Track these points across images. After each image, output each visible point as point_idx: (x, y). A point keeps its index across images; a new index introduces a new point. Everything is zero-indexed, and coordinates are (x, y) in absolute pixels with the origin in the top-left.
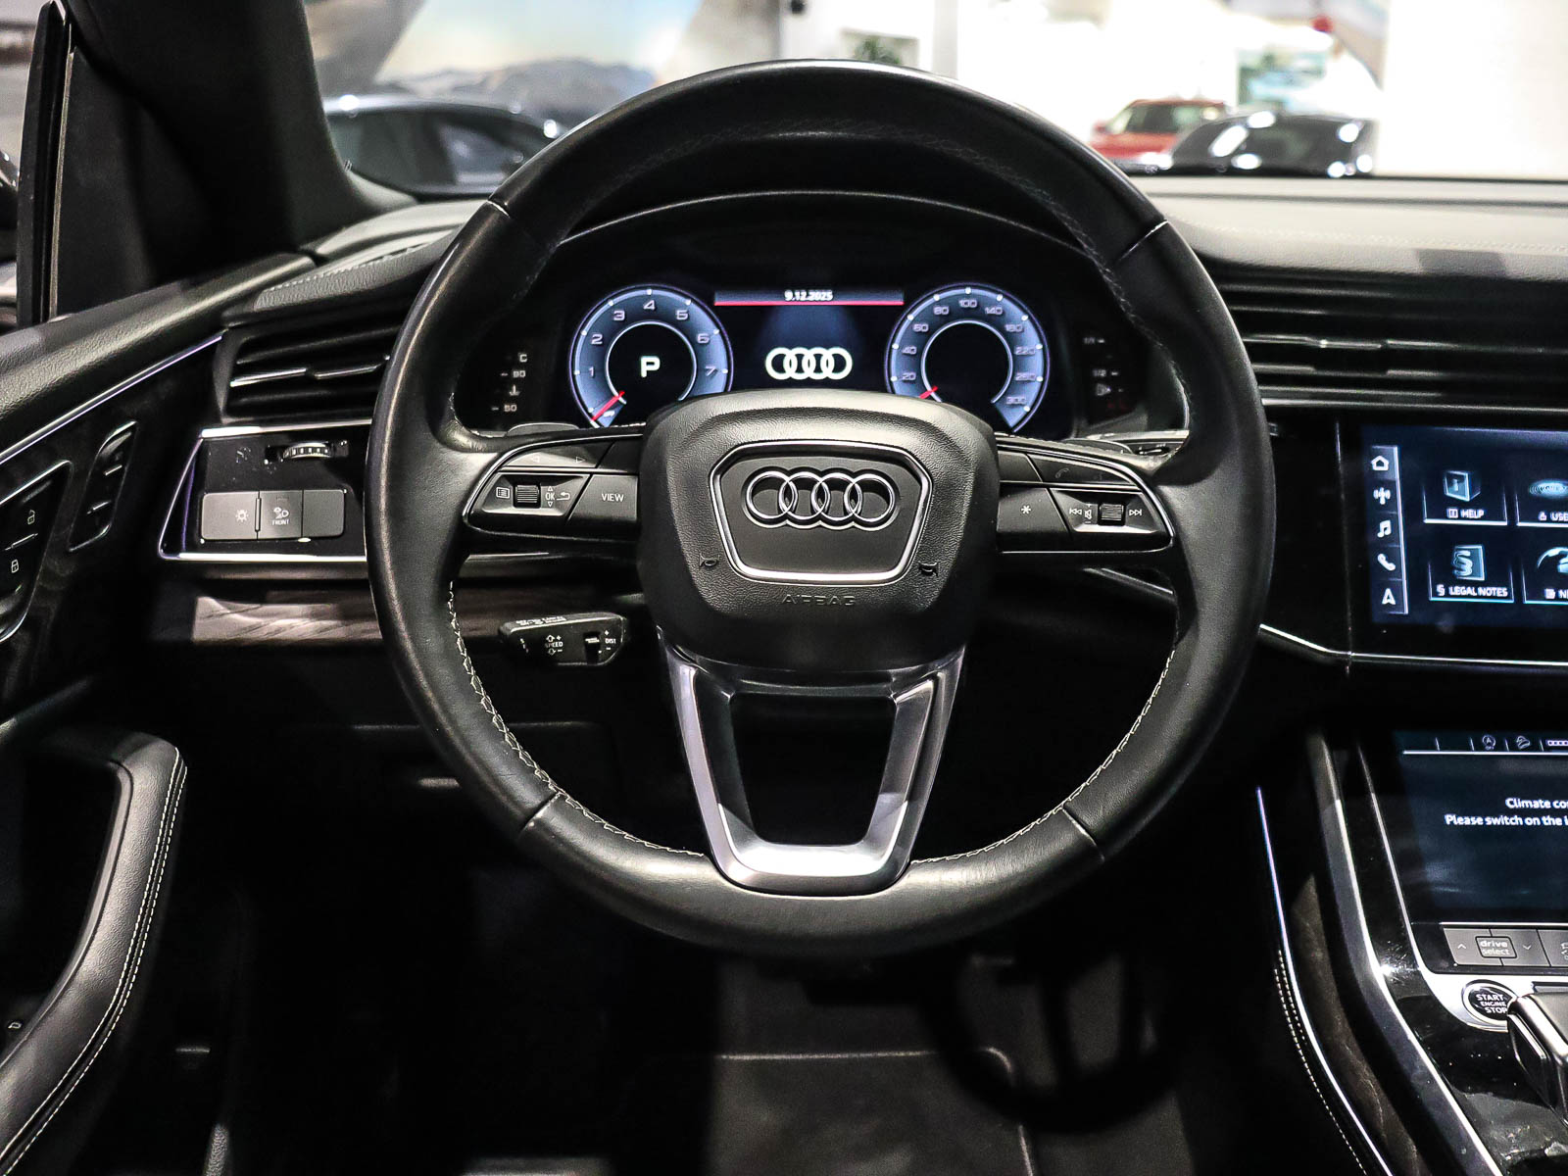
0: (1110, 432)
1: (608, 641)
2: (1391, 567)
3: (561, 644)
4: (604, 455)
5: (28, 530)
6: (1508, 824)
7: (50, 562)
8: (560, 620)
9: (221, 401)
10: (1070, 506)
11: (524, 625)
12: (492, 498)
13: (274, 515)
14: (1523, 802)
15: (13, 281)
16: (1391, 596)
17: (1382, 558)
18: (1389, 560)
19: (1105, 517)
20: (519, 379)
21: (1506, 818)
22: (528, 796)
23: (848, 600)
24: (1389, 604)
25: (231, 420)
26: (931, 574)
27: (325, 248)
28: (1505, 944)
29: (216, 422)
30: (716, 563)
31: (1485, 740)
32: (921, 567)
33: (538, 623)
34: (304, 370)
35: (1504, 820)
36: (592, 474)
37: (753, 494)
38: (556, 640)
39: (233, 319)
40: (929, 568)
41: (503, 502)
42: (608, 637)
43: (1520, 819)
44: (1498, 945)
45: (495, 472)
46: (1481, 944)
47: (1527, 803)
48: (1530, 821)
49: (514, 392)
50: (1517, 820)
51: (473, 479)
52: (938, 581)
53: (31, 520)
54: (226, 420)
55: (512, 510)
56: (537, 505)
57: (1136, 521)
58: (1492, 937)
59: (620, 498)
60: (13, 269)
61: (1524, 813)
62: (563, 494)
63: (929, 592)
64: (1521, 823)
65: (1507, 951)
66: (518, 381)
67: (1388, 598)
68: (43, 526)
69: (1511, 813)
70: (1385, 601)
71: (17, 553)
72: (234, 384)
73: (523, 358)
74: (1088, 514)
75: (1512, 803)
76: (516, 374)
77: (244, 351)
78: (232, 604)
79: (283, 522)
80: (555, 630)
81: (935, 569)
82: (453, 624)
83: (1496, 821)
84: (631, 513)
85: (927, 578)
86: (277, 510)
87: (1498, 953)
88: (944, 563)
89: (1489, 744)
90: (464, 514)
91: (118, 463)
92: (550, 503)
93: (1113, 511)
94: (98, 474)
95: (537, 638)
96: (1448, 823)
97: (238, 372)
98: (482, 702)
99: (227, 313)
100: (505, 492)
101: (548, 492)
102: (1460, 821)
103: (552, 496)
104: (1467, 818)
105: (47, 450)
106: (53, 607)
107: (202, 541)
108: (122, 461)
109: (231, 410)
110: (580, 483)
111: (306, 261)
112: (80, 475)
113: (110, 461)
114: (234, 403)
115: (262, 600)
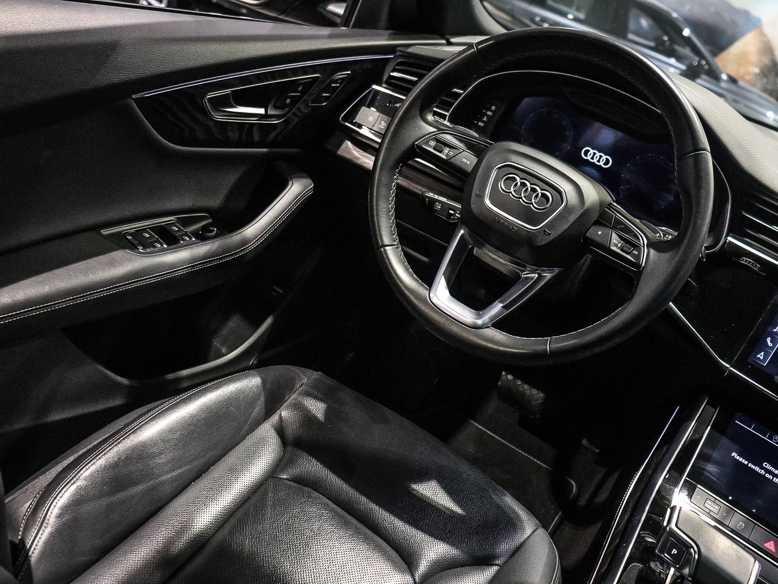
0: (672, 229)
1: (457, 215)
2: (770, 344)
3: (440, 207)
4: (472, 147)
5: (296, 91)
6: (757, 470)
7: (301, 105)
8: (444, 200)
9: (385, 78)
10: (615, 239)
11: (431, 195)
12: (427, 143)
13: (381, 123)
14: (771, 468)
15: (344, 10)
16: (762, 356)
17: (769, 340)
18: (771, 342)
19: (624, 249)
20: (488, 115)
21: (758, 468)
22: (386, 240)
23: (514, 229)
24: (760, 358)
25: (385, 86)
26: (547, 235)
27: (453, 40)
28: (717, 508)
29: (380, 84)
30: (481, 197)
31: (775, 437)
32: (545, 231)
33: (436, 197)
34: (417, 79)
35: (757, 469)
36: (464, 150)
37: (505, 180)
38: (438, 205)
39: (401, 51)
40: (547, 232)
41: (430, 146)
42: (458, 214)
43: (764, 473)
44: (714, 506)
45: (433, 136)
46: (707, 501)
47: (772, 469)
48: (767, 475)
49: (485, 119)
50: (763, 472)
51: (425, 134)
52: (547, 239)
53: (300, 89)
54: (384, 85)
55: (431, 150)
56: (440, 152)
57: (633, 256)
58: (714, 502)
59: (468, 163)
60: (345, 5)
61: (767, 471)
62: (451, 153)
63: (543, 241)
64: (763, 474)
65: (715, 510)
66: (488, 116)
67: (761, 356)
68: (303, 93)
69: (762, 468)
70: (758, 356)
71: (291, 97)
72: (392, 74)
73: (493, 108)
74: (619, 245)
75: (766, 465)
76: (489, 113)
77: (399, 64)
78: (355, 147)
79: (383, 127)
80: (440, 202)
81: (549, 234)
82: (395, 177)
83: (753, 467)
84: (469, 169)
85: (545, 236)
86: (383, 122)
87: (711, 508)
88: (554, 234)
89: (776, 440)
90: (416, 143)
91: (339, 83)
92: (445, 153)
93: (627, 247)
94: (329, 84)
95: (433, 201)
96: (732, 455)
97: (394, 70)
98: (390, 206)
99: (399, 49)
100: (433, 143)
101: (446, 150)
102: (738, 458)
103: (447, 152)
104: (742, 459)
105: (313, 69)
106: (296, 120)
107: (354, 121)
108: (341, 84)
109: (387, 83)
110: (458, 152)
111: (444, 42)
112: (322, 82)
113: (336, 82)
114: (389, 81)
115: (365, 151)
